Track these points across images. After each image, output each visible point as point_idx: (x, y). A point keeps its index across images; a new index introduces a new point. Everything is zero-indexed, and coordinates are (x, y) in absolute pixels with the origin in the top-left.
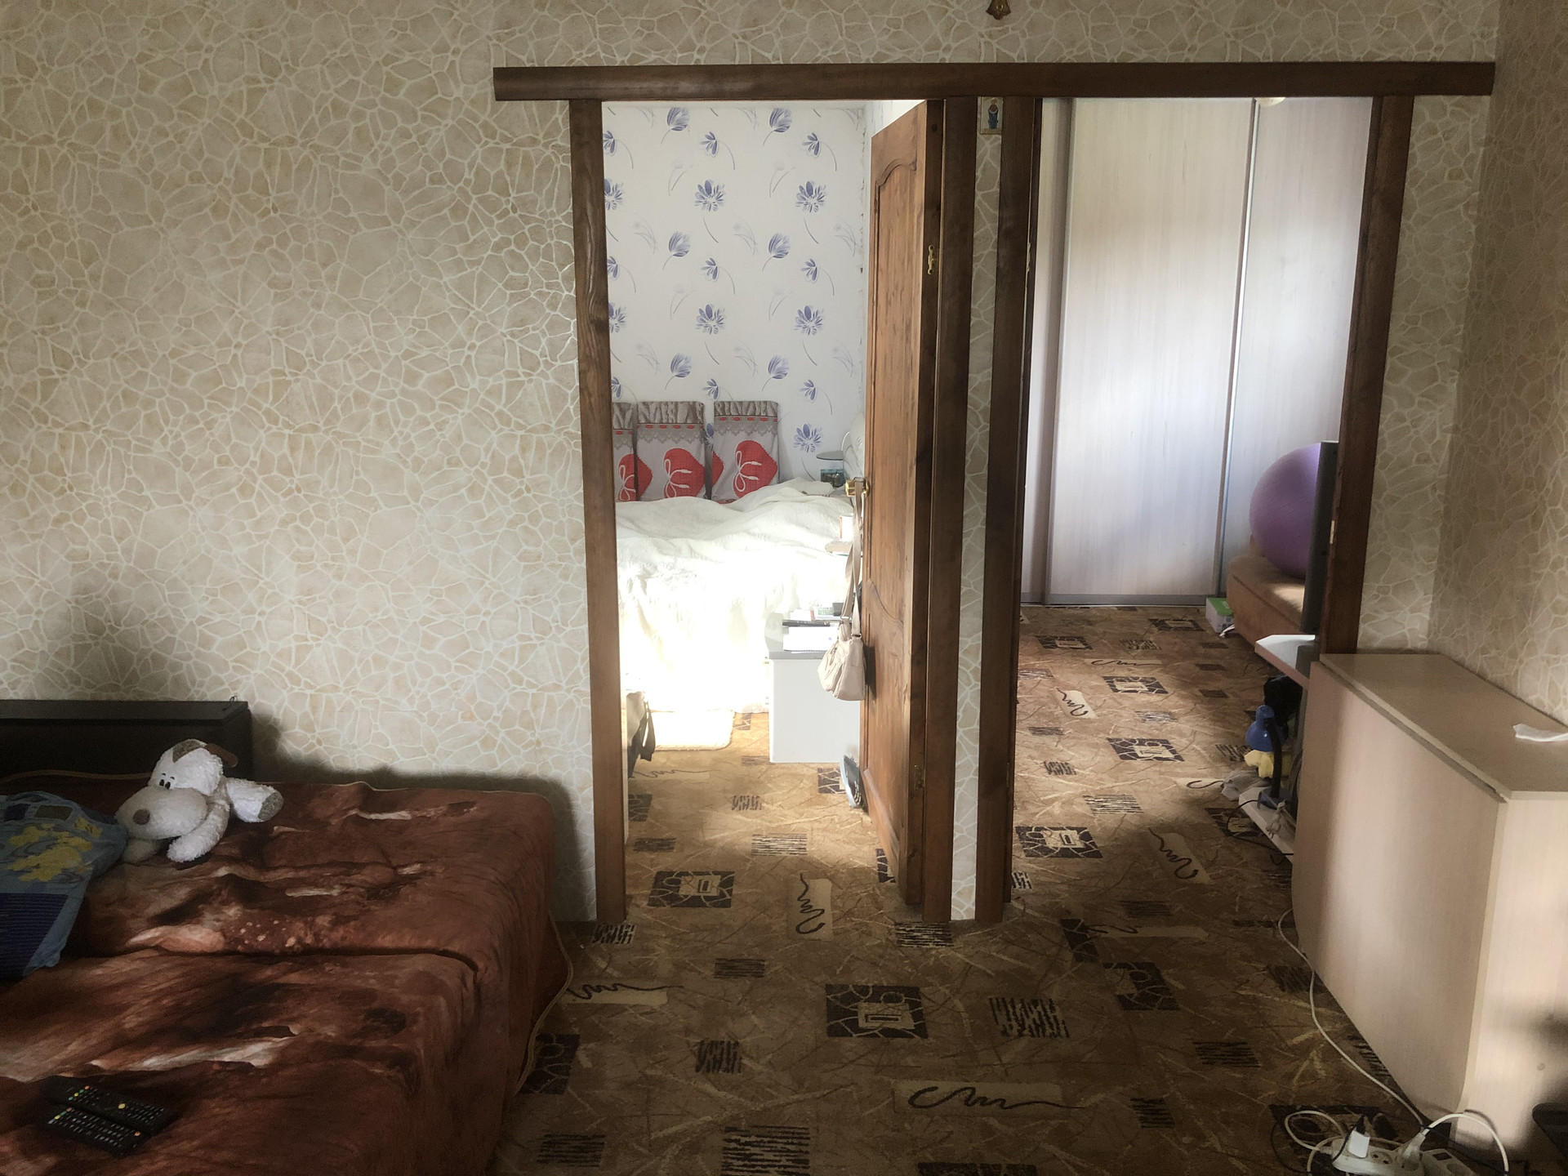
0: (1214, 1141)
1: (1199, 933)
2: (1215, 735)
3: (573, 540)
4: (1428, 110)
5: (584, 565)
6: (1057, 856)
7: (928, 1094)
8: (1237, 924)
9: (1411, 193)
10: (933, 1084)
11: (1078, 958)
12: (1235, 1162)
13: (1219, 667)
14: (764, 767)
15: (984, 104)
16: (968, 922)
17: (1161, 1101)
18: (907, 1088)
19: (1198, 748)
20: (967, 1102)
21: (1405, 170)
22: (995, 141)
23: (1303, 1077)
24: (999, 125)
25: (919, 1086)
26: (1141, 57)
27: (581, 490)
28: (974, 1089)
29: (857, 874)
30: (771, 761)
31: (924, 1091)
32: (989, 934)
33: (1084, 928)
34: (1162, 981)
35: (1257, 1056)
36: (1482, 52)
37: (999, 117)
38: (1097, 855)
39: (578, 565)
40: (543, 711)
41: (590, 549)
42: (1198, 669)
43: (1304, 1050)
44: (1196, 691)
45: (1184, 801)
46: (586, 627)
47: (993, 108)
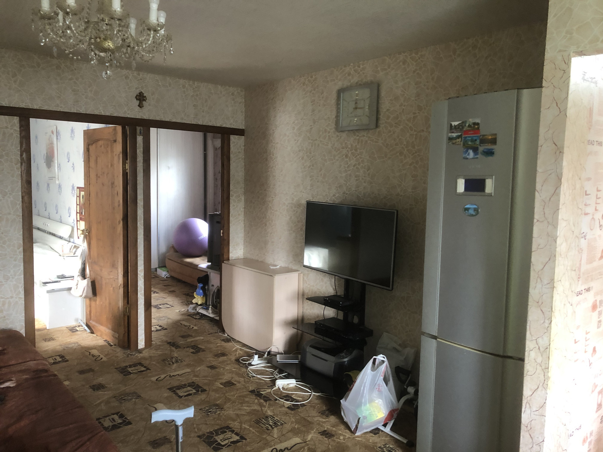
0: (227, 368)
1: (202, 338)
2: (179, 300)
3: (18, 248)
4: (234, 139)
5: (22, 256)
6: (155, 331)
7: (159, 378)
8: (209, 334)
9: (231, 156)
10: (160, 376)
11: (176, 348)
12: (233, 370)
13: (169, 285)
14: (46, 331)
15: (138, 128)
16: (143, 348)
17: (213, 365)
18: (154, 379)
19: (176, 303)
20: (170, 377)
21: (230, 150)
22: (141, 137)
23: (238, 354)
24: (142, 134)
25: (157, 377)
26: (174, 120)
27: (22, 233)
28: (170, 375)
29: (102, 347)
30: (47, 328)
31: (158, 378)
32: (151, 349)
33: (173, 343)
34: (199, 347)
35: (227, 354)
36: (242, 127)
37: (142, 132)
38: (166, 329)
39: (20, 256)
40: (6, 306)
41: (24, 251)
42: (163, 286)
43: (236, 350)
44: (166, 291)
45: (180, 315)
46: (22, 276)
47: (140, 129)
